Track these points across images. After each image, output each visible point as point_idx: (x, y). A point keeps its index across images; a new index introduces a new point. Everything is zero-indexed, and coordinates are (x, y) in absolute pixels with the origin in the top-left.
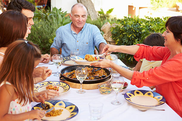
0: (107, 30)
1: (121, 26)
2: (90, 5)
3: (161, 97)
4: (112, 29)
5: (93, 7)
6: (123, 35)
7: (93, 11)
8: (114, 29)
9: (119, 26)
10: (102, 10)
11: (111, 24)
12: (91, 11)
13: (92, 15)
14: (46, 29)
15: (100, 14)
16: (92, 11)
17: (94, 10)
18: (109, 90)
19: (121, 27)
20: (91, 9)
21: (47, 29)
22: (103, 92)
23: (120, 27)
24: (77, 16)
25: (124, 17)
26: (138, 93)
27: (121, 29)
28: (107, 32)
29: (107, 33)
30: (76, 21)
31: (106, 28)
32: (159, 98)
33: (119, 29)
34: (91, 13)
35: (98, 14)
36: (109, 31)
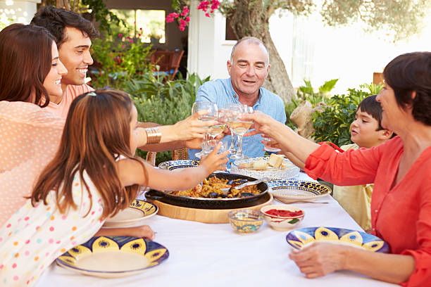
0: (304, 120)
1: (336, 108)
2: (276, 69)
3: (381, 244)
4: (317, 116)
5: (282, 74)
6: (340, 129)
7: (284, 84)
8: (319, 116)
9: (332, 109)
10: (308, 83)
11: (312, 103)
12: (278, 82)
13: (283, 93)
14: (160, 116)
15: (301, 93)
16: (281, 84)
17: (286, 82)
18: (253, 223)
19: (337, 112)
20: (279, 79)
21: (166, 115)
22: (239, 228)
23: (334, 111)
24: (244, 64)
25: (349, 90)
26: (325, 234)
27: (336, 116)
28: (304, 124)
29: (305, 127)
30: (241, 77)
31: (301, 114)
32: (374, 246)
33: (333, 115)
34: (280, 89)
35: (298, 94)
36: (308, 121)
